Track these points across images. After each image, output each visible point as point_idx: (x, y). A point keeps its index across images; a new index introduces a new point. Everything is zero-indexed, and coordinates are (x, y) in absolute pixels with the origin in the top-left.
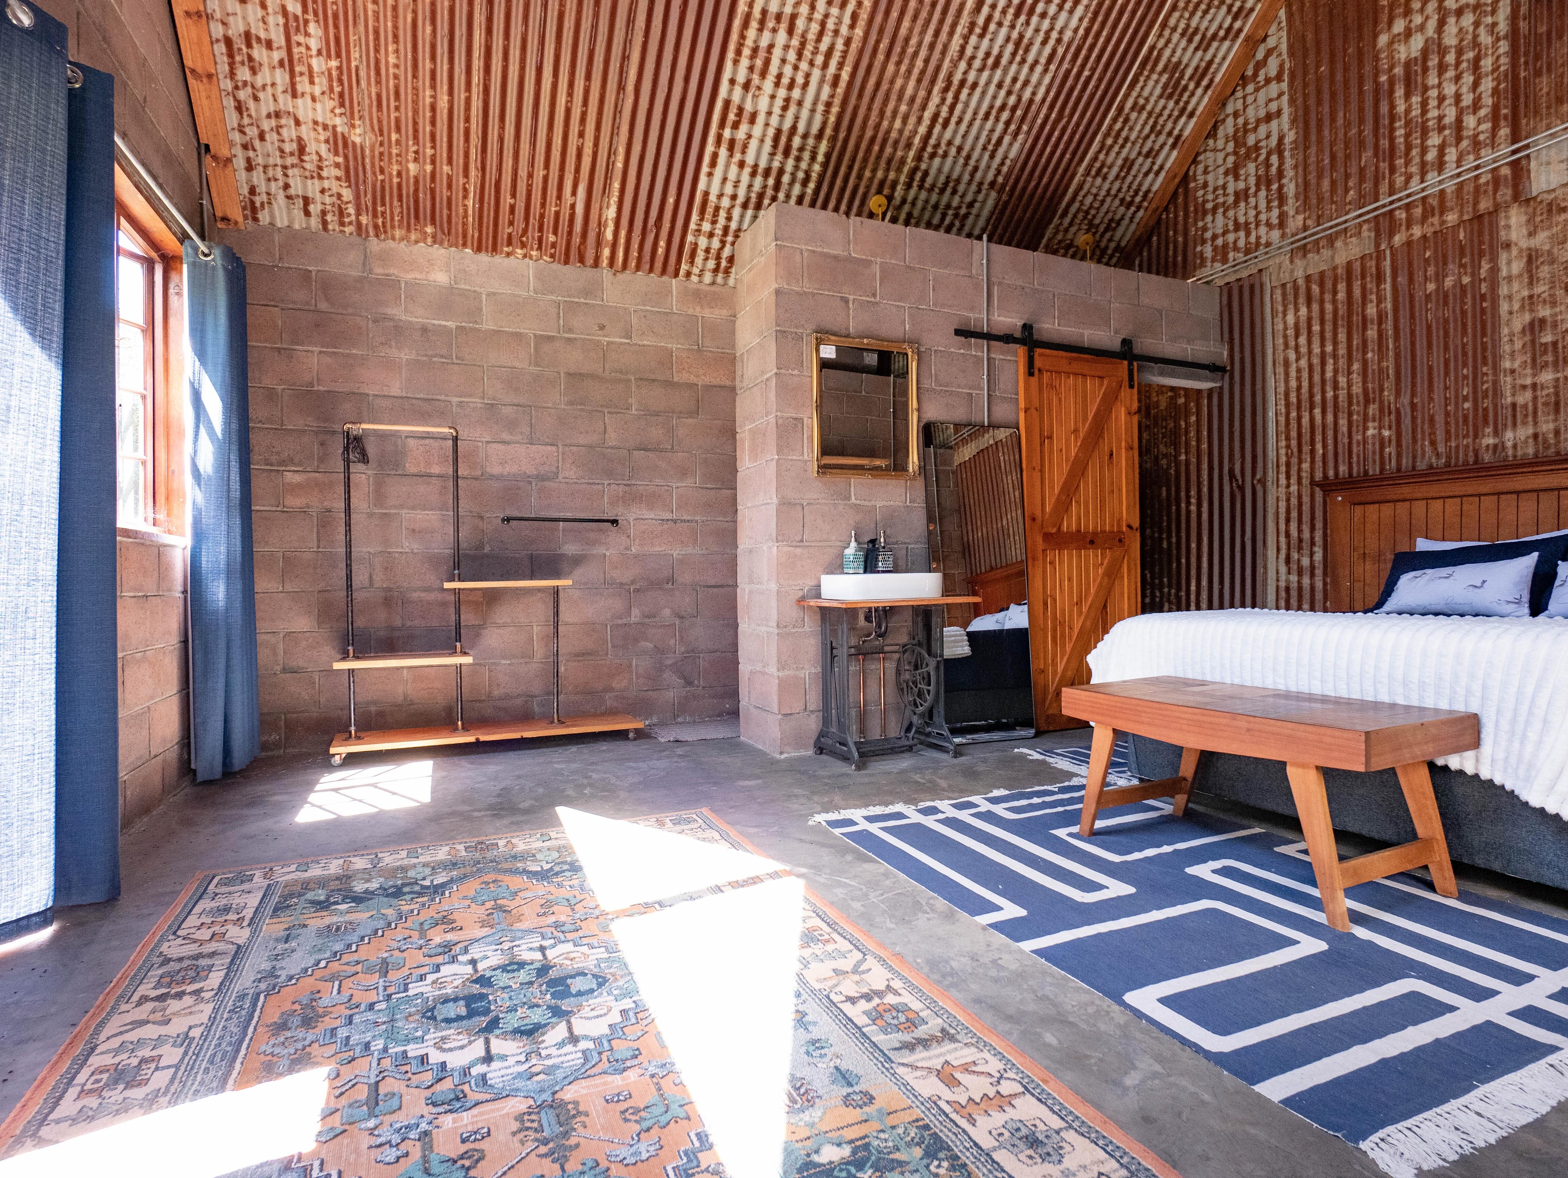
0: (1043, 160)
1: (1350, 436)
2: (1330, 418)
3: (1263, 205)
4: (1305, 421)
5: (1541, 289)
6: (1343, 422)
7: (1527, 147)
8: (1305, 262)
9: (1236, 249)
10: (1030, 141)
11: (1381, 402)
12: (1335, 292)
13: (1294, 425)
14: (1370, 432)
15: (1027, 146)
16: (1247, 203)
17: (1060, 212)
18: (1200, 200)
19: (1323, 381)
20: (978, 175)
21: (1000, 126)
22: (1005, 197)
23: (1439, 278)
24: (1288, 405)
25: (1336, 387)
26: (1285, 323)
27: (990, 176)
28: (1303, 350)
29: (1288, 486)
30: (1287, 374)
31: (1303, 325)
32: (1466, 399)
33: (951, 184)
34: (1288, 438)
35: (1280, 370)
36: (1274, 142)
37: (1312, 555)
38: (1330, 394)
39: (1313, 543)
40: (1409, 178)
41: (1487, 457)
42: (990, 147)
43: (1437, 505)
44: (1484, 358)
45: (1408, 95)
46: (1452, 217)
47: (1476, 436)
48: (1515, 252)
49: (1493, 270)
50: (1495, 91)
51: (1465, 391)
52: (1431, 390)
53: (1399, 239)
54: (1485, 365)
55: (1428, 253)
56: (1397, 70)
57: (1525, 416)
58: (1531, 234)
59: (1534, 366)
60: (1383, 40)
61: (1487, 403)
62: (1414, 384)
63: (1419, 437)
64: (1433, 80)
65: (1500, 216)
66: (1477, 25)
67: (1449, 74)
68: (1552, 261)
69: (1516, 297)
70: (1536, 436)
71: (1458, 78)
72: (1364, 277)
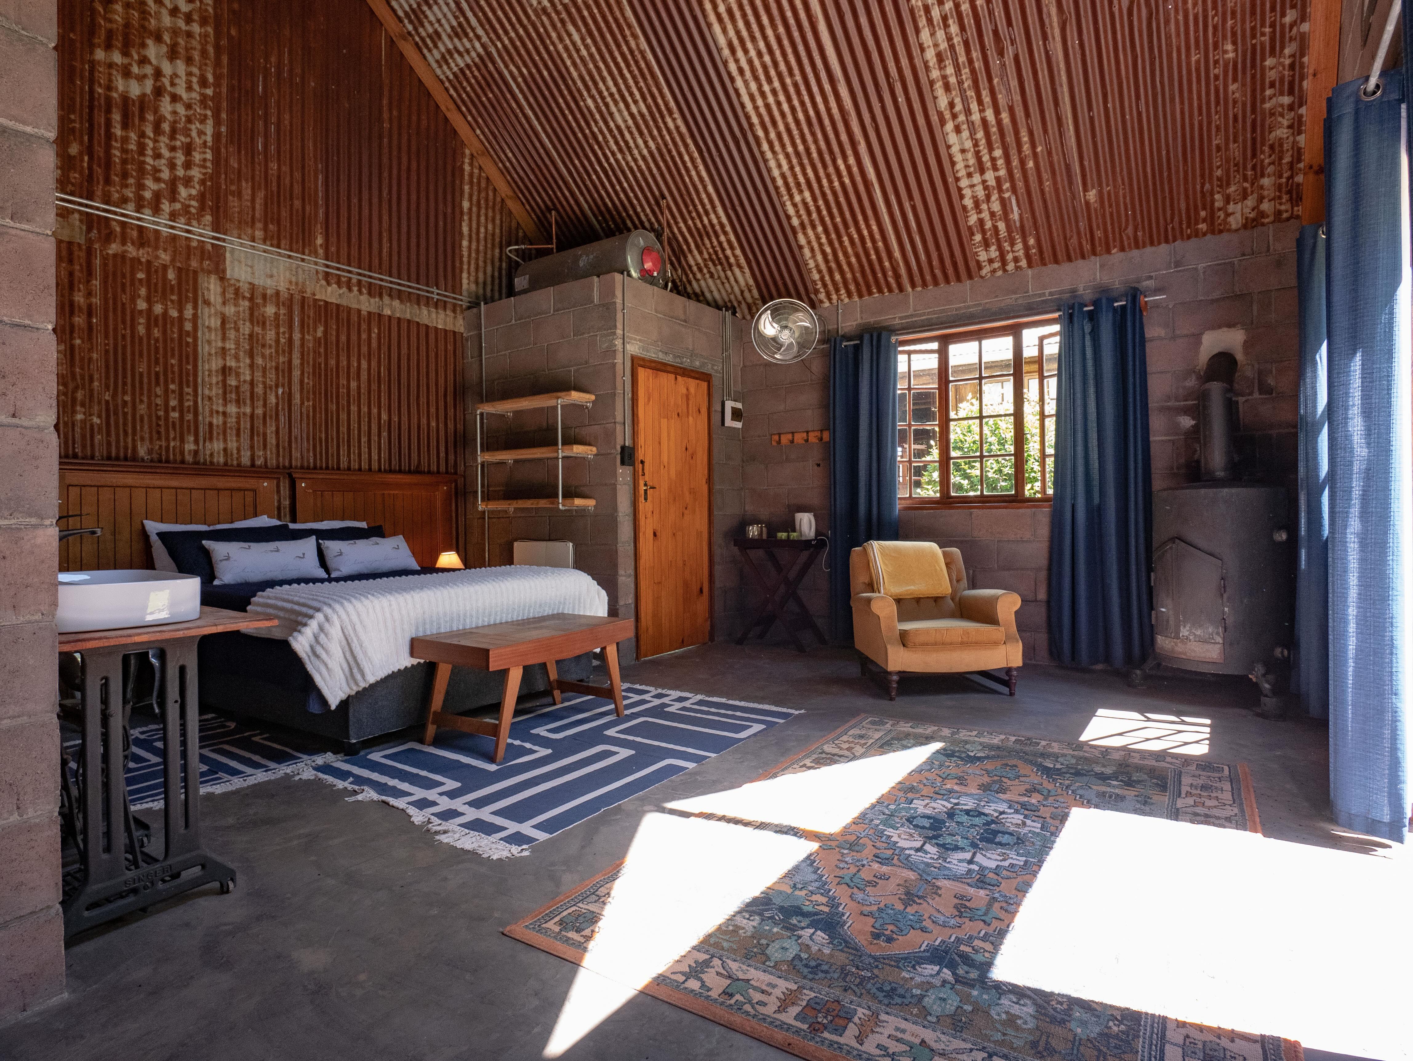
5: (230, 345)
7: (224, 240)
11: (91, 391)
14: (79, 417)
23: (149, 302)
32: (173, 409)
40: (124, 200)
41: (189, 458)
43: (154, 493)
44: (188, 381)
45: (125, 126)
46: (165, 257)
47: (182, 441)
48: (213, 311)
49: (195, 316)
50: (202, 182)
51: (173, 403)
52: (141, 394)
53: (114, 248)
54: (188, 386)
55: (141, 275)
56: (115, 95)
57: (218, 434)
58: (224, 303)
59: (225, 399)
60: (100, 55)
61: (190, 417)
62: (125, 384)
63: (130, 431)
64: (149, 132)
65: (202, 278)
66: (189, 120)
67: (164, 140)
68: (237, 330)
69: (214, 344)
70: (225, 450)
71: (173, 149)
72: (71, 262)
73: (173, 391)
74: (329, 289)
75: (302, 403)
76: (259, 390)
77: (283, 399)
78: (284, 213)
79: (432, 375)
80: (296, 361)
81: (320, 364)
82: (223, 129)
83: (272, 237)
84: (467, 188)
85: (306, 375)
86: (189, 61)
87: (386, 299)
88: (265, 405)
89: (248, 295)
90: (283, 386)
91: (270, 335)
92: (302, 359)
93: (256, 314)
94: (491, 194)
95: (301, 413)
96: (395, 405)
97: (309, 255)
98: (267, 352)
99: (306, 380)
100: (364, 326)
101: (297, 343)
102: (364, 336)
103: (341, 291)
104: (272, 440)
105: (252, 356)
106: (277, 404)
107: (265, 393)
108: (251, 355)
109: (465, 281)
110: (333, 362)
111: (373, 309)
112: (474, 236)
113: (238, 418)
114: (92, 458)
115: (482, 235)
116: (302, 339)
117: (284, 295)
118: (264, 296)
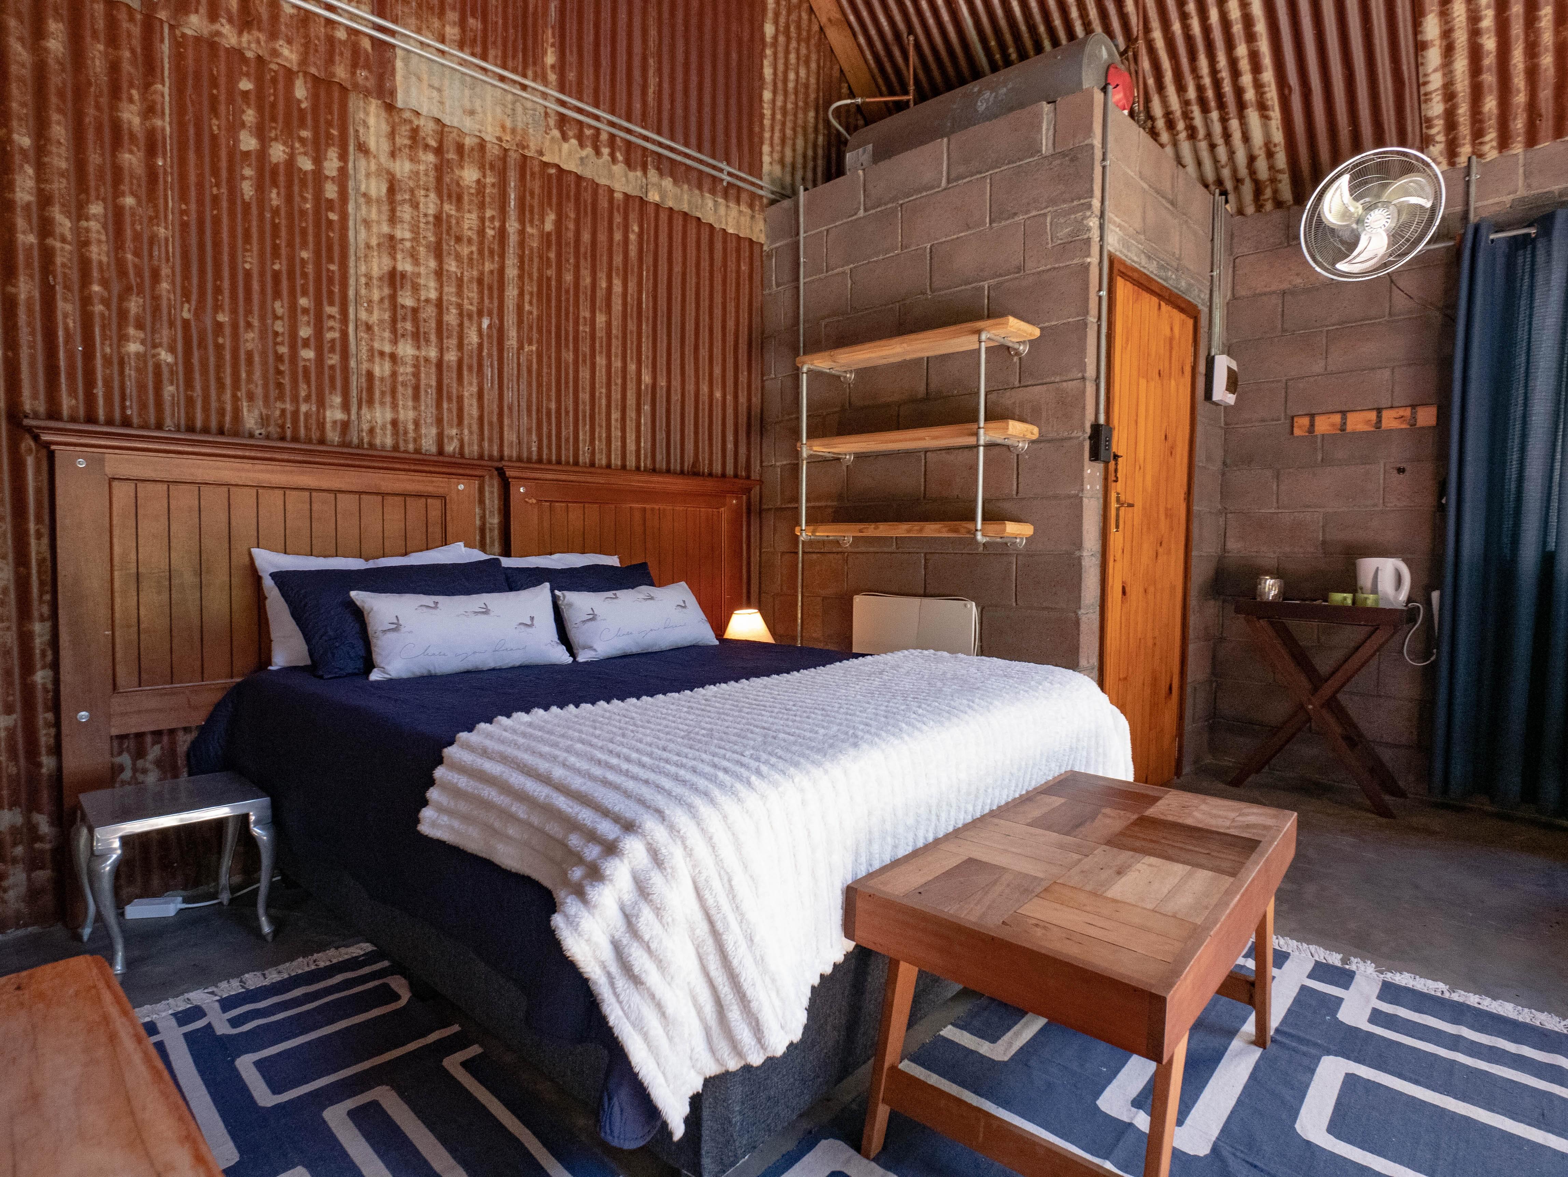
1: (88, 342)
5: (403, 232)
7: (393, 33)
11: (156, 298)
14: (134, 347)
23: (261, 137)
32: (305, 343)
41: (333, 436)
43: (272, 497)
44: (331, 293)
46: (289, 55)
47: (321, 404)
48: (373, 167)
49: (343, 171)
51: (305, 332)
52: (248, 312)
53: (195, 24)
54: (331, 303)
55: (246, 85)
57: (383, 393)
58: (393, 155)
59: (394, 331)
61: (333, 359)
62: (218, 290)
63: (228, 381)
65: (355, 102)
68: (415, 206)
69: (375, 229)
70: (395, 423)
72: (113, 41)
73: (305, 311)
74: (565, 146)
75: (521, 347)
76: (451, 318)
77: (490, 337)
79: (718, 312)
80: (512, 272)
81: (549, 279)
83: (474, 42)
84: (771, 1)
85: (527, 297)
87: (652, 174)
88: (460, 346)
89: (433, 143)
90: (490, 314)
91: (470, 220)
92: (521, 268)
93: (447, 179)
95: (519, 364)
97: (534, 80)
98: (465, 251)
99: (527, 307)
100: (618, 219)
101: (513, 239)
102: (618, 236)
103: (584, 153)
104: (471, 409)
105: (439, 256)
106: (480, 346)
107: (461, 325)
108: (438, 253)
109: (766, 159)
110: (568, 278)
111: (632, 190)
112: (780, 85)
113: (416, 366)
114: (159, 426)
115: (791, 85)
116: (522, 232)
117: (493, 151)
118: (460, 148)
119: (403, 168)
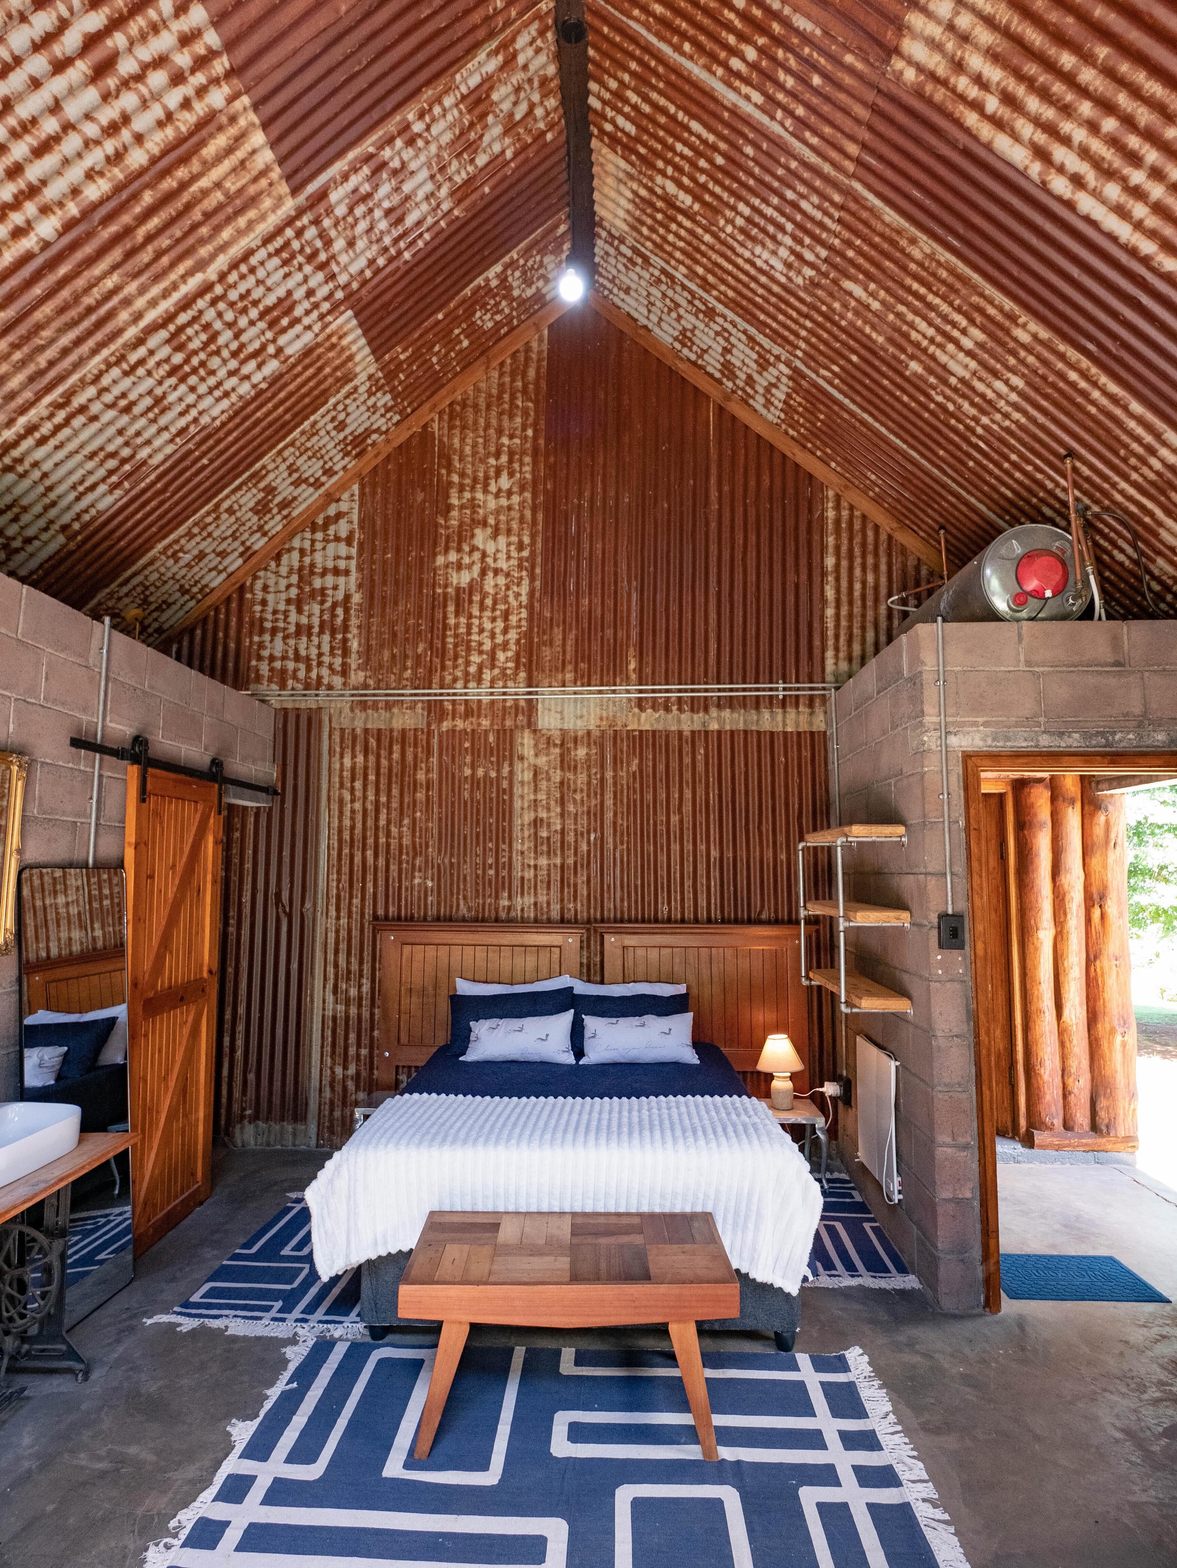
0: (130, 524)
1: (400, 881)
2: (381, 861)
3: (326, 648)
4: (358, 859)
5: (542, 796)
6: (394, 868)
7: (536, 693)
8: (363, 715)
9: (295, 677)
10: (125, 500)
11: (427, 856)
12: (391, 753)
13: (345, 861)
14: (417, 881)
15: (120, 503)
16: (310, 640)
17: (121, 580)
18: (258, 615)
19: (377, 828)
20: (53, 513)
21: (101, 472)
22: (72, 545)
23: (473, 767)
24: (340, 840)
25: (388, 835)
26: (342, 764)
27: (66, 518)
28: (359, 794)
29: (338, 918)
30: (341, 813)
31: (359, 771)
32: (490, 867)
33: (16, 510)
34: (339, 872)
35: (335, 807)
36: (340, 595)
37: (360, 986)
38: (382, 840)
39: (361, 976)
40: (455, 680)
41: (503, 915)
42: (81, 489)
43: (469, 950)
44: (504, 838)
45: (457, 614)
46: (485, 723)
47: (497, 898)
48: (526, 765)
49: (511, 773)
50: (518, 642)
51: (490, 861)
52: (465, 855)
53: (446, 725)
54: (504, 843)
55: (467, 745)
56: (450, 590)
57: (530, 888)
58: (536, 755)
59: (536, 852)
60: (440, 560)
61: (505, 873)
62: (452, 847)
63: (455, 891)
64: (476, 612)
65: (518, 734)
66: (508, 588)
67: (488, 613)
68: (549, 779)
69: (527, 798)
70: (535, 904)
71: (493, 620)
72: (416, 746)
73: (491, 849)
74: (643, 715)
75: (615, 847)
76: (570, 838)
77: (595, 845)
78: (596, 647)
79: (780, 792)
80: (609, 802)
81: (635, 801)
82: (538, 584)
83: (582, 677)
84: (831, 540)
85: (620, 815)
86: (509, 532)
87: (714, 712)
88: (576, 854)
89: (558, 742)
90: (595, 831)
91: (582, 778)
92: (615, 798)
93: (566, 759)
94: (870, 534)
95: (614, 858)
96: (728, 836)
97: (622, 685)
98: (578, 797)
99: (620, 821)
100: (687, 748)
101: (610, 781)
102: (687, 760)
103: (658, 715)
104: (583, 891)
105: (563, 804)
106: (589, 851)
107: (576, 842)
108: (562, 802)
109: (830, 662)
110: (650, 797)
111: (697, 727)
112: (844, 598)
113: (549, 870)
114: (426, 920)
115: (857, 594)
116: (614, 777)
117: (596, 733)
118: (575, 739)
119: (542, 761)
